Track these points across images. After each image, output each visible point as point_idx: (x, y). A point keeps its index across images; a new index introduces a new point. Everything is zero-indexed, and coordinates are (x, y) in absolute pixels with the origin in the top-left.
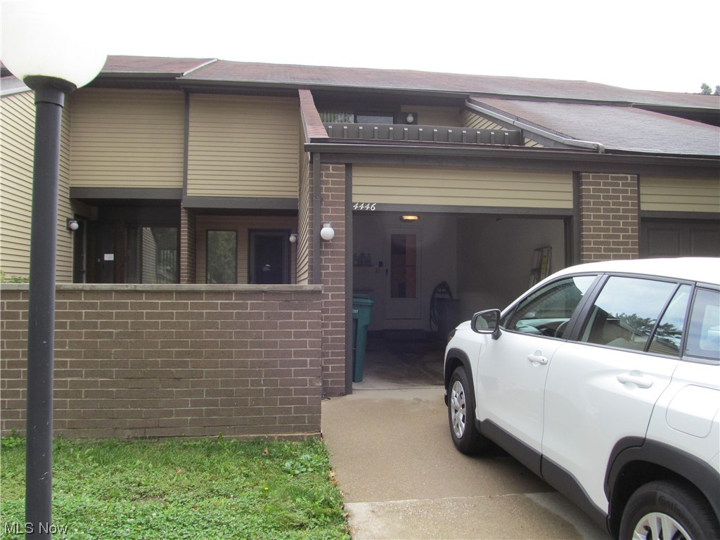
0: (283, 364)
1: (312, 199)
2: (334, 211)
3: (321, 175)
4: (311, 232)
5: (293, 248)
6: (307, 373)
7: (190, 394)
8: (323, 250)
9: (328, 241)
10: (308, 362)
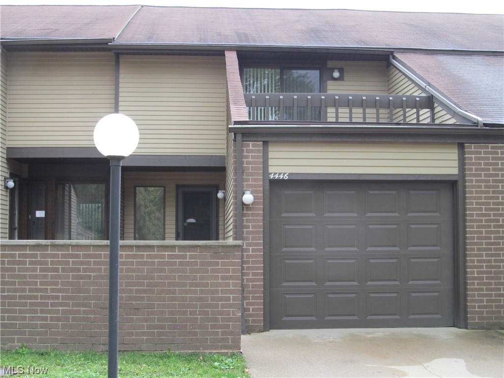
0: (213, 299)
1: (236, 171)
2: (254, 180)
3: (243, 151)
4: (235, 198)
5: (221, 205)
6: (231, 306)
7: (146, 320)
8: (245, 212)
9: (249, 205)
10: (231, 298)
